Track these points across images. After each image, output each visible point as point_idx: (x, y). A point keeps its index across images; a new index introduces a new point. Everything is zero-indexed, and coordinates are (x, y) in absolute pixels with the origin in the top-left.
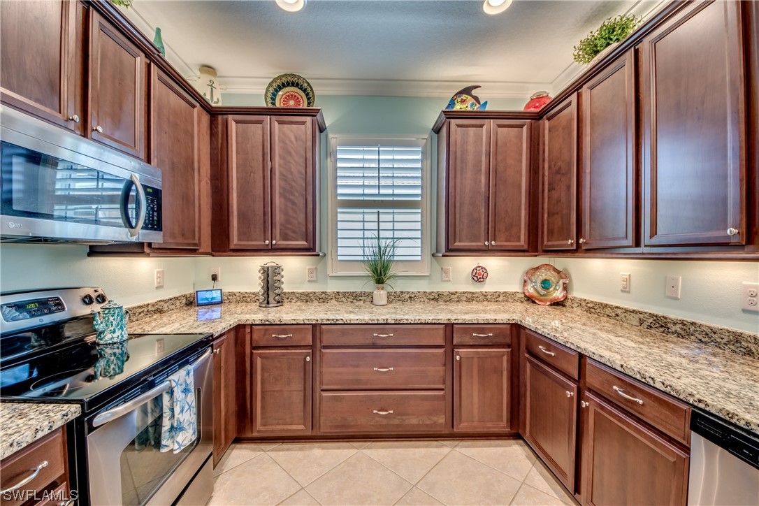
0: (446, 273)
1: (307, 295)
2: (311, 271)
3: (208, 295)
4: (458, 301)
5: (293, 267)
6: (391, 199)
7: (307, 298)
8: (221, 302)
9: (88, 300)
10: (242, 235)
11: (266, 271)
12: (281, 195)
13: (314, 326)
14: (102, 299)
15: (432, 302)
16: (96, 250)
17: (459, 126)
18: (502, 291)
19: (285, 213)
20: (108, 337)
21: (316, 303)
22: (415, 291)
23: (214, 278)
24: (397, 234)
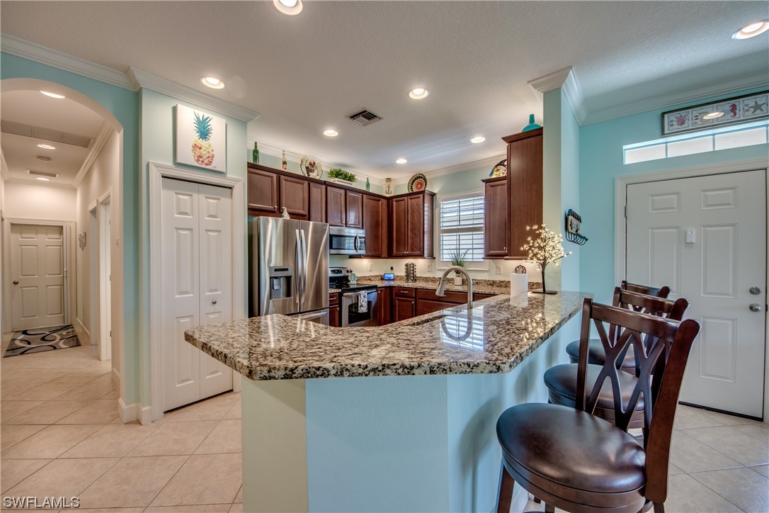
0: (499, 269)
1: (427, 278)
2: (429, 266)
3: (389, 276)
4: (506, 287)
5: (420, 264)
6: (472, 226)
7: (426, 280)
8: (393, 280)
9: (348, 271)
10: (398, 249)
11: (407, 265)
12: (411, 231)
13: (416, 289)
14: (351, 271)
15: (490, 286)
16: (351, 257)
17: (491, 186)
18: (535, 282)
19: (412, 239)
20: (351, 282)
21: (430, 283)
22: (480, 279)
23: (392, 268)
24: (475, 246)
